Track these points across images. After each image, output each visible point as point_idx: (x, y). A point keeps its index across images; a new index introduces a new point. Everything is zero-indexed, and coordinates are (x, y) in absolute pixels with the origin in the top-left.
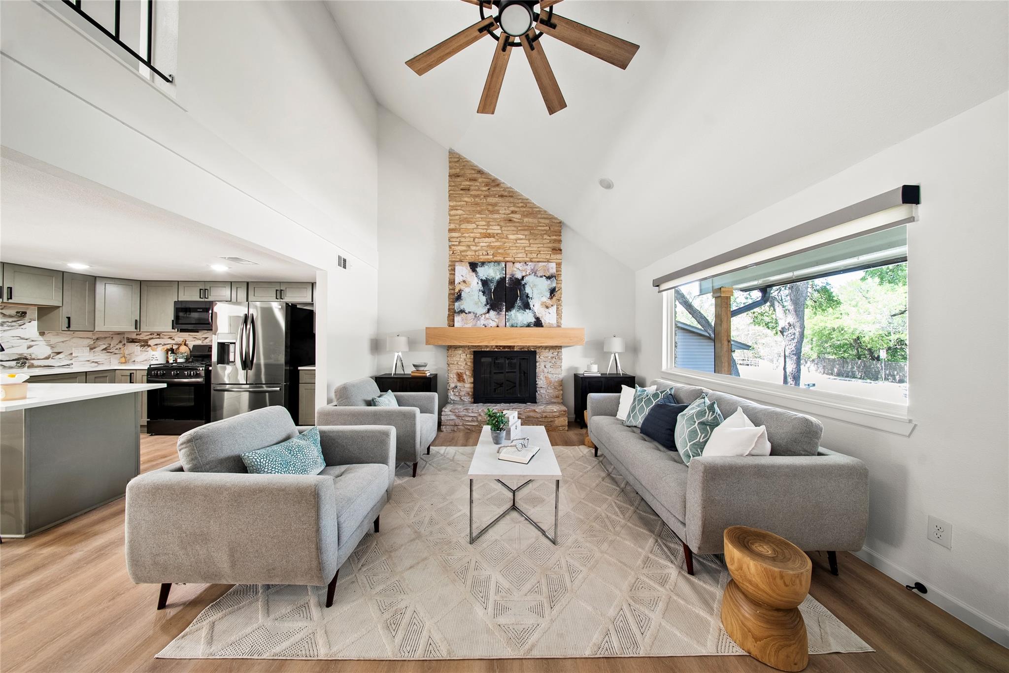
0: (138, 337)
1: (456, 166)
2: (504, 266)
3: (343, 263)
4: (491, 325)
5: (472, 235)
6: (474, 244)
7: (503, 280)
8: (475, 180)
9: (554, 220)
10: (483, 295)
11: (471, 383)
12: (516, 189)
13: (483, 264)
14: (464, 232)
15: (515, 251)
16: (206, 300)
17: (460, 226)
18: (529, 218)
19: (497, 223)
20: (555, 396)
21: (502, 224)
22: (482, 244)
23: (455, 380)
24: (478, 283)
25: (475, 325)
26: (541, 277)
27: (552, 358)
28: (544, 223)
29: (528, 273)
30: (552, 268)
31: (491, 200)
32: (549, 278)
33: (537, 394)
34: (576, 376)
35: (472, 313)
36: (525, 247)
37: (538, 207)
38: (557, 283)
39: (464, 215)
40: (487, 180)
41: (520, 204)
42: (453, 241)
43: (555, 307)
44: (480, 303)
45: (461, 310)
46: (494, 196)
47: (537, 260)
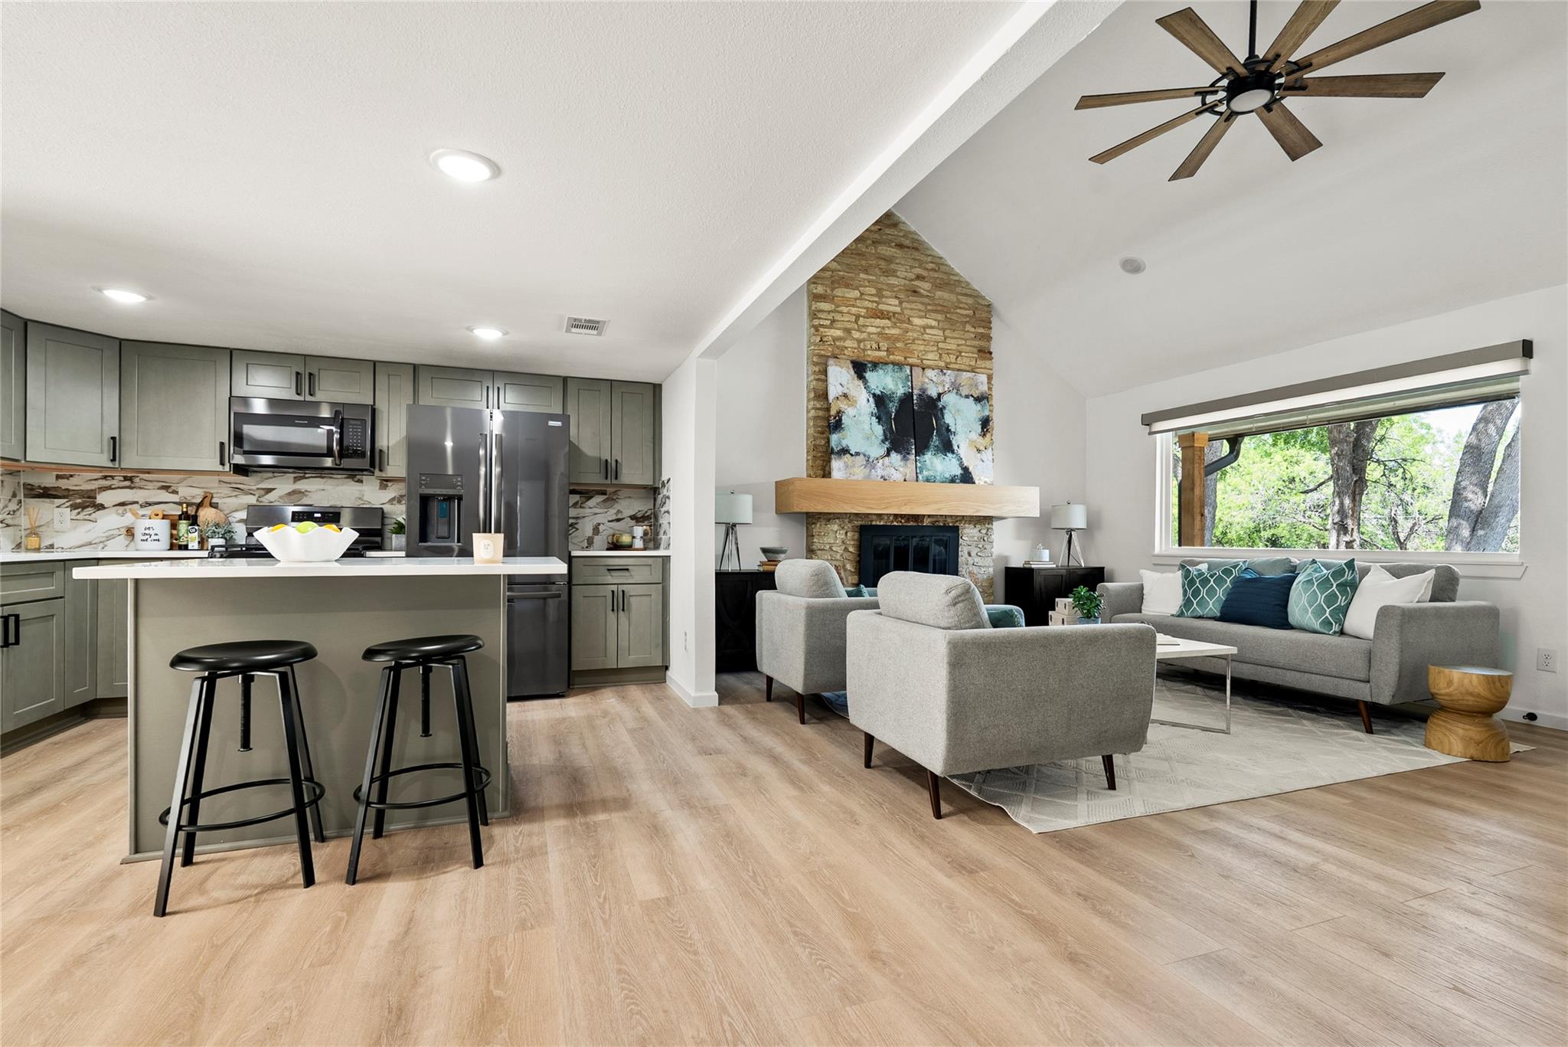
0: (63, 484)
2: (908, 372)
4: (893, 477)
5: (854, 310)
6: (856, 327)
7: (908, 397)
9: (980, 301)
10: (879, 422)
12: (924, 238)
13: (875, 365)
14: (840, 303)
15: (922, 348)
17: (832, 290)
18: (944, 291)
19: (893, 294)
21: (902, 296)
22: (869, 329)
24: (868, 400)
25: (869, 476)
26: (967, 397)
27: (980, 537)
28: (967, 304)
29: (946, 389)
30: (981, 383)
31: (886, 251)
32: (977, 400)
34: (1008, 570)
35: (862, 456)
36: (938, 342)
37: (957, 275)
38: (989, 411)
39: (840, 271)
41: (931, 265)
42: (819, 318)
43: (989, 451)
44: (874, 437)
45: (843, 449)
46: (888, 243)
47: (957, 366)
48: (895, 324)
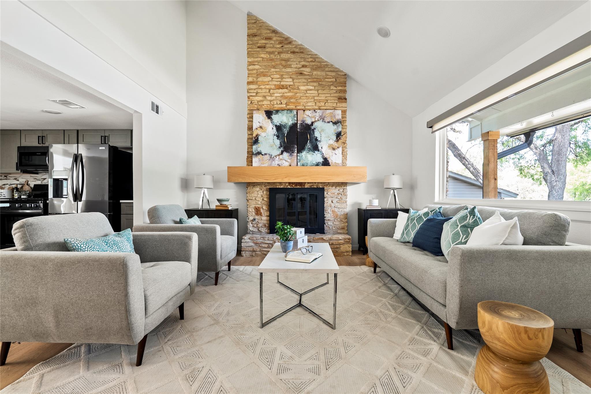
1: (253, 26)
2: (295, 113)
3: (156, 109)
4: (284, 165)
5: (267, 87)
6: (269, 94)
7: (295, 125)
8: (270, 39)
9: (339, 73)
10: (278, 138)
11: (267, 216)
12: (306, 46)
13: (277, 111)
14: (261, 84)
15: (305, 100)
16: (44, 145)
17: (257, 78)
18: (318, 71)
19: (289, 76)
20: (341, 227)
21: (294, 76)
22: (276, 95)
23: (254, 213)
24: (273, 128)
25: (271, 165)
26: (329, 122)
27: (338, 194)
28: (331, 76)
29: (316, 119)
30: (338, 115)
31: (284, 56)
32: (335, 123)
33: (325, 225)
34: (359, 210)
35: (268, 155)
36: (314, 97)
37: (326, 62)
38: (342, 128)
39: (261, 69)
40: (281, 38)
41: (310, 59)
42: (251, 93)
43: (340, 150)
44: (274, 146)
45: (258, 152)
46: (287, 52)
47: (325, 108)
48: (290, 90)
